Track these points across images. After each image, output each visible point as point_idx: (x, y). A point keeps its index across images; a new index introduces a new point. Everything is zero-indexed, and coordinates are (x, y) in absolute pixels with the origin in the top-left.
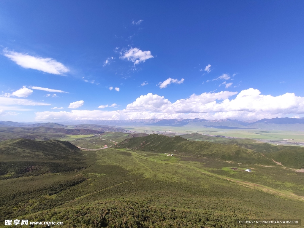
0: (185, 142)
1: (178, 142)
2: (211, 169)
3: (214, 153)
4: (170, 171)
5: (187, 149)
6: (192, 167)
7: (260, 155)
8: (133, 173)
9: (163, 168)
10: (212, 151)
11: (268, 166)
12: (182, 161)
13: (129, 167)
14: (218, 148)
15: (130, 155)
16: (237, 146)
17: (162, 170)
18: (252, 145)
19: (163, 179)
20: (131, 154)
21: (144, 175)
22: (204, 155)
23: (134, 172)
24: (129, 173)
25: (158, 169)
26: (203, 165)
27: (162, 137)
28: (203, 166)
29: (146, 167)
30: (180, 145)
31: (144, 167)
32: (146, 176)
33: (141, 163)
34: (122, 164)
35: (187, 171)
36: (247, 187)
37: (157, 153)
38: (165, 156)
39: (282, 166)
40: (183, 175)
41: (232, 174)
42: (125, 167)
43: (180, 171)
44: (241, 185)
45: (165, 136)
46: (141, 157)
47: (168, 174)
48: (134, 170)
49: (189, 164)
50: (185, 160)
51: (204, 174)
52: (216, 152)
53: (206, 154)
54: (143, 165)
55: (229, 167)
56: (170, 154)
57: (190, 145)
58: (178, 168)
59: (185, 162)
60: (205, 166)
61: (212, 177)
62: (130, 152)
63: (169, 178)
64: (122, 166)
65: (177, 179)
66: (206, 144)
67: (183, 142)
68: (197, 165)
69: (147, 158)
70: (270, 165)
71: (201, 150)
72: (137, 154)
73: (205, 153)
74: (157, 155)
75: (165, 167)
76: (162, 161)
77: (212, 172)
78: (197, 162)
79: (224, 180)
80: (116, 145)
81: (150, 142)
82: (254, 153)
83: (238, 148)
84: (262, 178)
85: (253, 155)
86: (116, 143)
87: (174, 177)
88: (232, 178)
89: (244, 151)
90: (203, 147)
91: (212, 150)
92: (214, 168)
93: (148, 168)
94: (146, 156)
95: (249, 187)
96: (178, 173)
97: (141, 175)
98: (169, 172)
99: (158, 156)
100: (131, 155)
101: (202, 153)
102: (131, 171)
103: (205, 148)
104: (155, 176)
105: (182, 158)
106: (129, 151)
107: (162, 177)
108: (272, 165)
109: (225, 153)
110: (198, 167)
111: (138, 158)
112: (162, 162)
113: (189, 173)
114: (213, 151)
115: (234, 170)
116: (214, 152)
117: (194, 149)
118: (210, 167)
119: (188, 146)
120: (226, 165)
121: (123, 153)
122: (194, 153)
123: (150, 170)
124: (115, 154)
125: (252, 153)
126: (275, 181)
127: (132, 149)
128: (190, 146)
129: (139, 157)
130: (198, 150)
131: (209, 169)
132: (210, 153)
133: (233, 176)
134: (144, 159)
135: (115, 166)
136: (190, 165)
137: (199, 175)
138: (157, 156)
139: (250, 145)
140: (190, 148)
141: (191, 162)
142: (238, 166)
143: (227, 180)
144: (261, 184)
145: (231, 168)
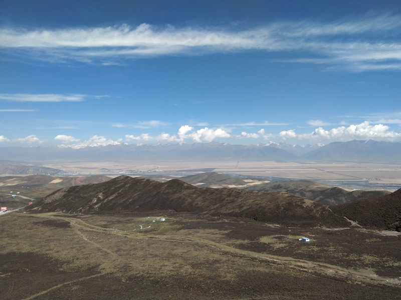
0: (189, 191)
1: (174, 192)
2: (239, 242)
3: (245, 210)
4: (157, 253)
5: (194, 204)
6: (202, 242)
7: (324, 209)
8: (75, 265)
9: (142, 249)
10: (240, 207)
11: (337, 229)
12: (182, 231)
13: (64, 254)
14: (252, 200)
15: (66, 225)
16: (287, 195)
17: (141, 253)
18: (313, 191)
19: (143, 271)
20: (69, 223)
21: (101, 267)
22: (227, 215)
23: (77, 263)
24: (65, 266)
25: (132, 252)
26: (223, 236)
27: (142, 182)
28: (224, 238)
29: (104, 249)
30: (180, 198)
31: (99, 250)
32: (104, 269)
33: (92, 242)
34: (46, 248)
35: (192, 249)
36: (302, 271)
37: (129, 218)
38: (148, 223)
39: (359, 227)
40: (185, 259)
41: (277, 249)
42: (54, 254)
43: (179, 251)
44: (291, 268)
45: (148, 180)
46: (93, 228)
47: (154, 261)
48: (77, 259)
49: (198, 234)
50: (189, 229)
51: (226, 253)
52: (248, 209)
54: (98, 246)
55: (273, 236)
56: (158, 218)
57: (200, 196)
58: (175, 245)
59: (191, 231)
60: (229, 236)
61: (241, 256)
62: (67, 219)
63: (155, 268)
64: (47, 252)
65: (172, 269)
66: (230, 193)
67: (185, 192)
68: (212, 236)
69: (108, 229)
70: (341, 227)
71: (222, 206)
72: (84, 223)
73: (228, 212)
74: (129, 221)
75: (149, 246)
76: (141, 234)
77: (242, 247)
78: (213, 231)
79: (262, 261)
80: (32, 206)
81: (114, 196)
82: (315, 207)
83: (288, 198)
85: (312, 210)
86: (30, 201)
87: (167, 266)
88: (276, 257)
89: (299, 203)
90: (224, 200)
91: (243, 205)
92: (244, 239)
93: (109, 251)
94: (105, 226)
95: (305, 270)
96: (174, 256)
97: (93, 268)
98: (156, 256)
99: (133, 224)
100: (69, 227)
101: (222, 211)
102: (68, 263)
103: (227, 200)
104: (126, 268)
105: (183, 223)
106: (65, 216)
107: (140, 268)
108: (344, 227)
109: (265, 208)
110: (214, 241)
111: (87, 231)
112: (140, 236)
113: (198, 253)
115: (281, 241)
116: (245, 208)
117: (206, 203)
118: (237, 239)
119: (196, 198)
120: (267, 232)
121: (49, 223)
122: (207, 213)
123: (114, 255)
124: (30, 226)
125: (313, 207)
126: (347, 256)
127: (70, 213)
128: (199, 198)
129: (89, 229)
130: (215, 207)
131: (236, 241)
132: (237, 210)
133: (279, 252)
134: (100, 233)
135: (29, 254)
136: (200, 237)
137: (217, 256)
138: (131, 223)
139: (309, 191)
140: (199, 202)
141: (201, 231)
142: (287, 233)
143: (267, 262)
144: (325, 262)
145: (275, 238)
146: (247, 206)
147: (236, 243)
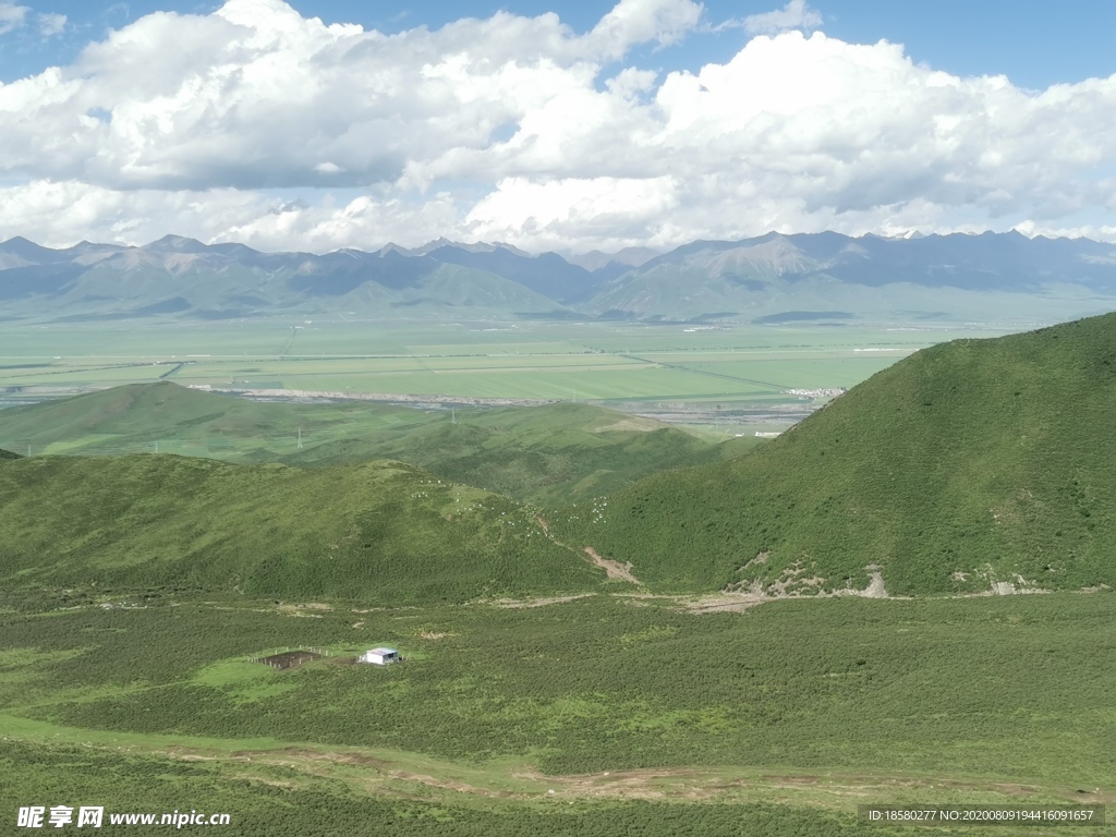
3: (204, 550)
11: (549, 601)
14: (245, 505)
16: (392, 472)
22: (120, 580)
26: (43, 676)
28: (36, 684)
41: (245, 706)
52: (220, 543)
53: (133, 570)
55: (268, 653)
60: (66, 674)
61: (59, 758)
66: (159, 475)
70: (567, 590)
71: (110, 539)
73: (131, 560)
77: (107, 716)
78: (11, 654)
83: (391, 487)
84: (436, 695)
89: (428, 505)
90: (126, 508)
91: (199, 526)
95: (286, 783)
101: (105, 562)
103: (142, 510)
108: (574, 590)
109: (287, 535)
114: (200, 534)
115: (283, 673)
116: (205, 541)
117: (40, 532)
120: (242, 640)
122: (30, 577)
125: (478, 517)
130: (78, 543)
131: (84, 693)
132: (172, 554)
144: (393, 743)
145: (269, 659)
146: (219, 529)
147: (81, 700)
